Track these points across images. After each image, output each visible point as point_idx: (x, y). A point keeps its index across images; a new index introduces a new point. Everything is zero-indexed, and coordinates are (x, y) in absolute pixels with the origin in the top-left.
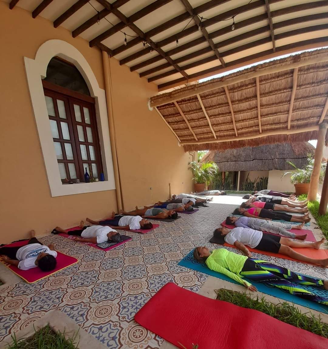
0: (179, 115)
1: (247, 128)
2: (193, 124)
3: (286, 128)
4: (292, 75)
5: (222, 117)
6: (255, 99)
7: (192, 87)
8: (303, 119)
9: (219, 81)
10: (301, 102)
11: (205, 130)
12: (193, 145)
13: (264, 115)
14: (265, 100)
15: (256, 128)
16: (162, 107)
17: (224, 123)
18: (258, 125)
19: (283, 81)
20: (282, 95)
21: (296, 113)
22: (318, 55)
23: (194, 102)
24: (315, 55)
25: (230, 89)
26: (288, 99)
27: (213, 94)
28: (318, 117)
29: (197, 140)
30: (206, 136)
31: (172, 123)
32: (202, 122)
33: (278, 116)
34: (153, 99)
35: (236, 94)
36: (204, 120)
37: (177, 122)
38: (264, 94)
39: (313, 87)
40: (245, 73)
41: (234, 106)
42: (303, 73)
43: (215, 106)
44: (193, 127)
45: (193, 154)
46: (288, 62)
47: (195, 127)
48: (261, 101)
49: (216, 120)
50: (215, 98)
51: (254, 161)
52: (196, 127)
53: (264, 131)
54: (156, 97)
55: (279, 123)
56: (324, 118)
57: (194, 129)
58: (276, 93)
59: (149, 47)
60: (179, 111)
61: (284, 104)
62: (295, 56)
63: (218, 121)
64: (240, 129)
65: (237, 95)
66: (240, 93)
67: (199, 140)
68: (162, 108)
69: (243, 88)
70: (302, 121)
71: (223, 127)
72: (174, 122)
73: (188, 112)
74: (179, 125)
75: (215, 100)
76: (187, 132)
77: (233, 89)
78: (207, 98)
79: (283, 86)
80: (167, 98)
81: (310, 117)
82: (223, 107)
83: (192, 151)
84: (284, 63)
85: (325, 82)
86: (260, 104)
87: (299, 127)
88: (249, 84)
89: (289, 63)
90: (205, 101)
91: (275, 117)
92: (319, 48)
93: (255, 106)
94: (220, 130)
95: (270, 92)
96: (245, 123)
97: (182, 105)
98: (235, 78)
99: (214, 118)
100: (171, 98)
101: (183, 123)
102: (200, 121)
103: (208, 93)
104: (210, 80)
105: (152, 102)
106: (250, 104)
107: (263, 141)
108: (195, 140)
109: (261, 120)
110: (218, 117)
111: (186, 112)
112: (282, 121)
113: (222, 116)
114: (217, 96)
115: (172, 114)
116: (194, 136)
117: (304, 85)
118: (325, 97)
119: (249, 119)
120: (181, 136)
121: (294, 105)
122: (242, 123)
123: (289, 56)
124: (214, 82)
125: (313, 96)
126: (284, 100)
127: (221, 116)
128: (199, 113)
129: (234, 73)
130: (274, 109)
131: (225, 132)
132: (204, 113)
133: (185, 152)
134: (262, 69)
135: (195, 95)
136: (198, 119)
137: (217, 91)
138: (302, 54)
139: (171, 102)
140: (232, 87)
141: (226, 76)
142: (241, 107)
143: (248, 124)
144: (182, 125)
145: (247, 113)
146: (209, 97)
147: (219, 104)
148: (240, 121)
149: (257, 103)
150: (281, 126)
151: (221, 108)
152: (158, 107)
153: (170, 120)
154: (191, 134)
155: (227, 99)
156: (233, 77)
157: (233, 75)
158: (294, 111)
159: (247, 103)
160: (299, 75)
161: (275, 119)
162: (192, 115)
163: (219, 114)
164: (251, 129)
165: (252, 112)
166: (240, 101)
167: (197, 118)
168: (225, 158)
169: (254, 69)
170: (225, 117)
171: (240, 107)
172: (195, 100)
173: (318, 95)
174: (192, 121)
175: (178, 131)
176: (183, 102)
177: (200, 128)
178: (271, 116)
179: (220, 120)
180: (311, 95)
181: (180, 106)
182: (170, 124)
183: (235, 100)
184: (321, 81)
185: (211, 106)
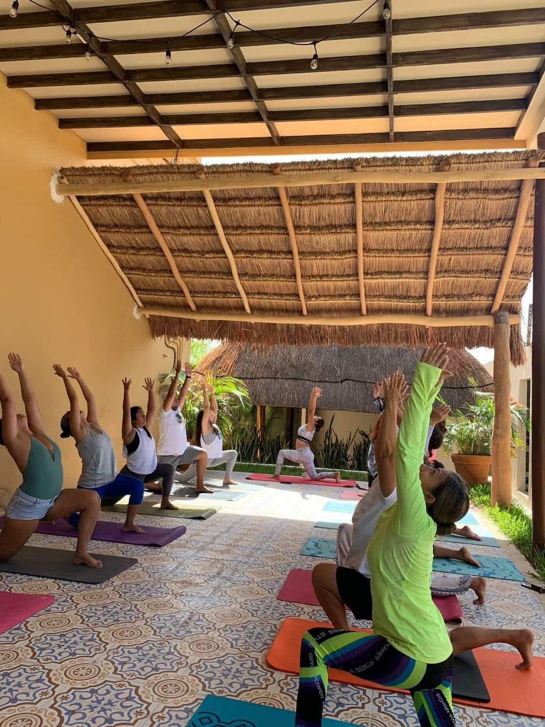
0: (144, 230)
1: (332, 296)
2: (187, 261)
3: (423, 312)
4: (432, 196)
5: (267, 258)
6: (350, 231)
7: (192, 170)
8: (459, 296)
9: (266, 172)
10: (453, 258)
11: (218, 283)
12: (180, 319)
13: (372, 274)
14: (376, 236)
15: (353, 302)
16: (94, 200)
17: (272, 275)
18: (358, 295)
19: (414, 204)
20: (413, 236)
21: (443, 279)
22: (486, 164)
23: (194, 206)
24: (481, 164)
25: (292, 197)
26: (426, 245)
27: (249, 198)
28: (489, 296)
29: (193, 307)
30: (220, 300)
31: (119, 247)
32: (211, 261)
33: (404, 280)
34: (69, 173)
35: (306, 210)
36: (220, 258)
37: (138, 249)
38: (371, 223)
39: (476, 230)
40: (329, 168)
41: (301, 237)
42: (456, 197)
43: (250, 228)
44: (185, 269)
45: (175, 347)
46: (423, 167)
47: (190, 271)
48: (364, 237)
49: (252, 265)
50: (252, 209)
51: (344, 383)
52: (194, 271)
53: (372, 311)
54: (78, 169)
55: (407, 297)
56: (503, 300)
57: (187, 275)
58: (399, 227)
59: (83, 43)
60: (146, 222)
61: (417, 255)
62: (438, 157)
63: (258, 266)
64: (314, 296)
65: (310, 213)
66: (315, 209)
67: (201, 308)
68: (93, 202)
69: (324, 201)
70: (456, 299)
71: (270, 284)
72: (127, 248)
73: (174, 228)
74: (140, 257)
75: (252, 213)
76: (164, 281)
77: (298, 197)
78: (230, 203)
79: (412, 217)
80: (114, 181)
81: (473, 293)
82: (271, 234)
83: (175, 335)
84: (417, 167)
85: (499, 224)
86: (364, 244)
87: (451, 313)
88: (339, 195)
89: (425, 168)
90: (225, 212)
91: (397, 280)
92: (488, 151)
93: (350, 248)
94: (261, 291)
95: (386, 223)
96: (325, 283)
97: (157, 208)
98: (305, 173)
99: (247, 257)
100: (125, 181)
101: (155, 255)
102: (206, 257)
103: (233, 194)
104: (241, 162)
105: (65, 180)
106: (338, 241)
107: (367, 334)
108: (189, 307)
109: (365, 283)
110: (258, 258)
111: (169, 227)
112: (412, 294)
113: (269, 256)
114: (258, 205)
115: (124, 225)
116: (185, 296)
117: (458, 222)
118: (500, 254)
119: (337, 276)
120: (145, 290)
121: (438, 260)
122: (320, 283)
123: (426, 155)
124: (252, 171)
125: (477, 248)
126: (417, 247)
127: (265, 256)
128: (205, 238)
129: (304, 163)
130: (394, 260)
131: (275, 297)
132: (219, 240)
133: (154, 337)
134: (368, 169)
135: (198, 189)
136: (203, 253)
137: (260, 193)
138: (453, 156)
139: (124, 193)
140: (296, 193)
141: (284, 165)
142: (317, 243)
143: (332, 288)
144: (152, 258)
145: (333, 261)
146: (237, 203)
147: (262, 227)
148: (313, 276)
149: (355, 240)
150: (411, 304)
151: (266, 237)
152: (79, 198)
153: (115, 238)
154: (176, 289)
155: (284, 217)
156: (300, 170)
157: (300, 167)
158: (439, 276)
159: (333, 238)
160: (446, 198)
161: (398, 286)
162: (185, 238)
163: (261, 251)
164: (340, 302)
165: (345, 261)
166: (316, 228)
167: (198, 249)
168: (268, 366)
169: (351, 165)
170: (276, 261)
171: (314, 244)
172: (198, 202)
173: (487, 248)
174: (183, 255)
175: (136, 272)
176: (161, 201)
177: (205, 276)
178: (388, 277)
179: (261, 264)
180: (472, 245)
181: (152, 208)
182: (115, 250)
183: (303, 224)
184: (491, 221)
185: (241, 227)
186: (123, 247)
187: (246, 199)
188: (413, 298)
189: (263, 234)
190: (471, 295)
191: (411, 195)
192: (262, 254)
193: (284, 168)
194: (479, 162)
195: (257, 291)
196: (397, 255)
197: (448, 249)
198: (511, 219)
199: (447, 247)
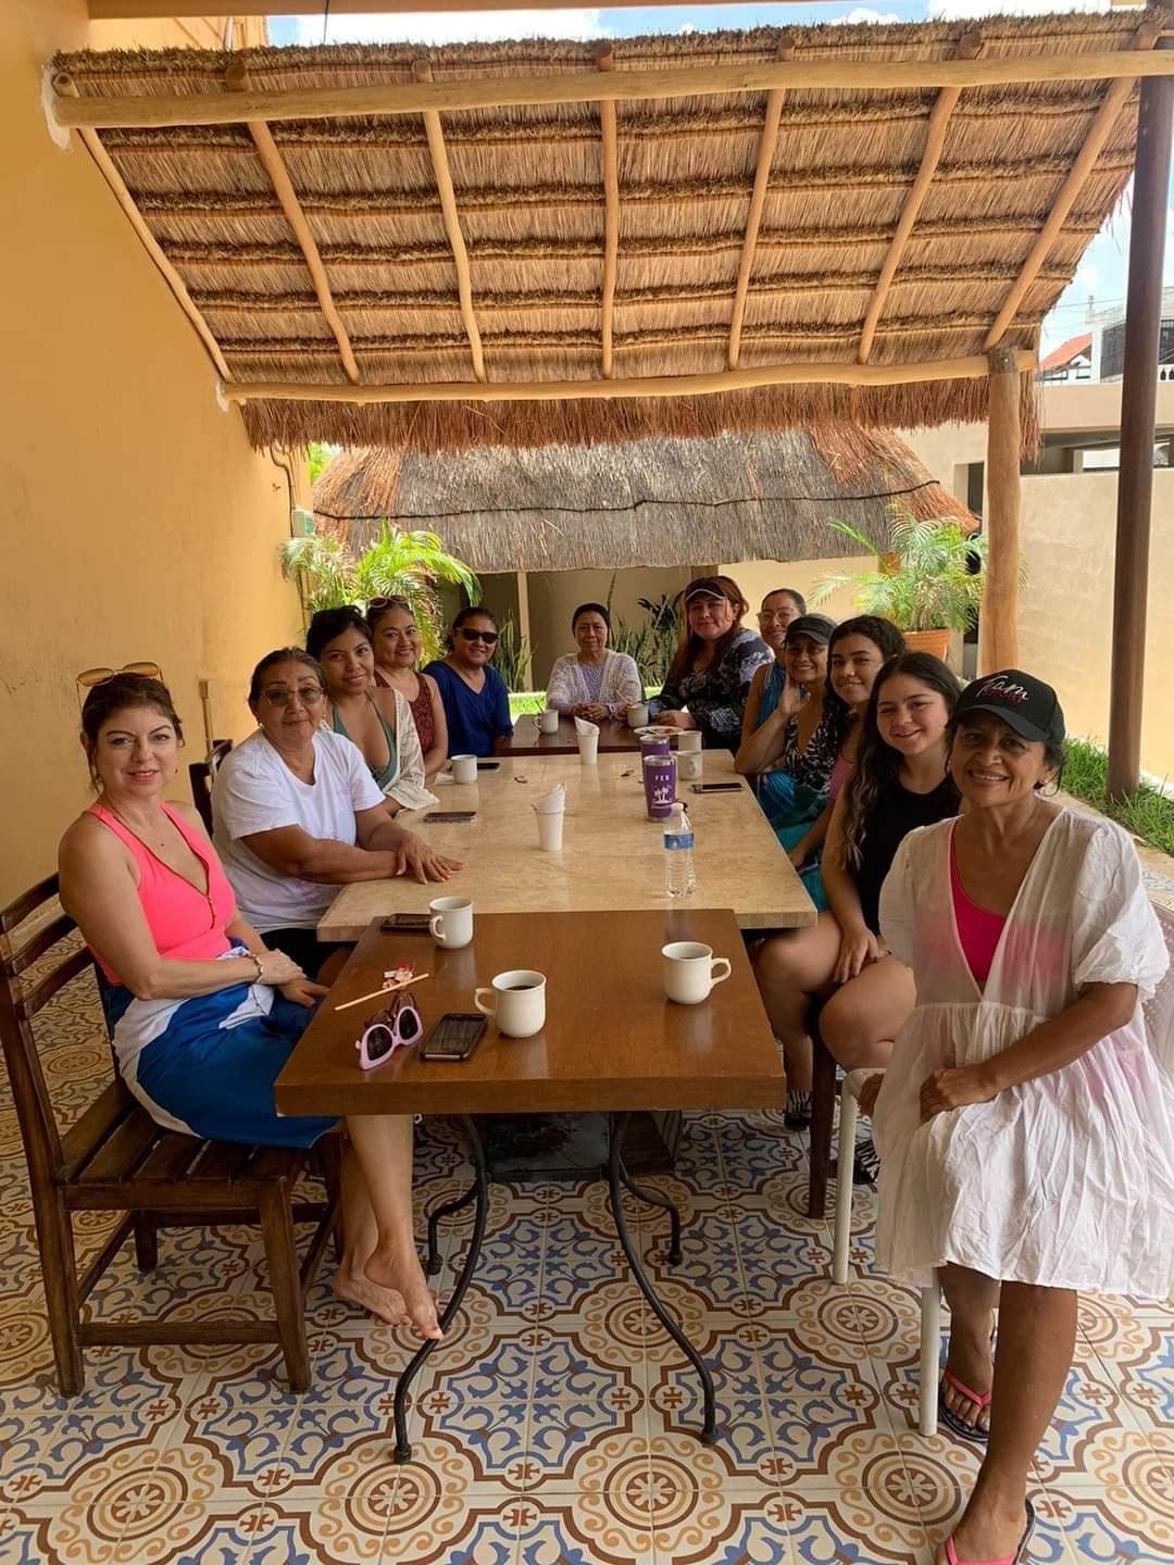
0: (263, 203)
1: (669, 332)
2: (353, 275)
3: (851, 355)
4: (925, 110)
5: (545, 256)
6: (740, 192)
7: (399, 57)
8: (927, 319)
10: (933, 240)
11: (421, 322)
12: (320, 403)
13: (765, 281)
14: (788, 201)
15: (712, 342)
16: (140, 136)
17: (551, 293)
18: (728, 327)
19: (882, 129)
20: (864, 199)
21: (903, 286)
22: (1051, 41)
23: (391, 143)
24: (1039, 40)
25: (629, 118)
26: (887, 217)
27: (524, 123)
28: (982, 315)
29: (354, 373)
30: (417, 354)
31: (189, 245)
32: (411, 272)
33: (826, 291)
34: (81, 66)
35: (651, 147)
36: (433, 260)
37: (233, 248)
38: (785, 172)
39: (992, 182)
40: (719, 52)
41: (627, 209)
42: (973, 111)
43: (516, 189)
44: (347, 290)
46: (923, 48)
47: (356, 294)
48: (767, 205)
49: (505, 272)
50: (529, 147)
52: (366, 293)
53: (747, 360)
54: (104, 56)
55: (825, 326)
56: (1010, 323)
57: (349, 303)
58: (842, 179)
60: (270, 182)
61: (864, 237)
63: (519, 277)
64: (629, 334)
65: (657, 156)
66: (670, 145)
68: (135, 139)
69: (695, 126)
70: (920, 326)
71: (539, 313)
72: (208, 247)
73: (334, 196)
74: (238, 269)
75: (524, 160)
76: (291, 321)
77: (637, 120)
78: (477, 136)
79: (874, 155)
80: (196, 88)
81: (954, 312)
82: (563, 202)
84: (909, 49)
85: (1041, 168)
86: (763, 219)
88: (729, 112)
89: (923, 52)
90: (465, 156)
91: (811, 293)
93: (733, 228)
94: (514, 330)
95: (818, 172)
96: (661, 306)
97: (297, 151)
98: (665, 63)
99: (497, 256)
100: (230, 89)
101: (277, 261)
102: (403, 262)
103: (490, 115)
105: (70, 86)
106: (706, 214)
108: (345, 373)
109: (747, 302)
110: (524, 257)
111: (320, 195)
112: (836, 318)
113: (549, 251)
114: (544, 138)
115: (210, 195)
116: (337, 351)
117: (962, 166)
118: (1029, 230)
119: (691, 288)
120: (239, 341)
121: (907, 248)
122: (648, 308)
124: (546, 60)
125: (985, 219)
126: (867, 220)
127: (540, 251)
128: (407, 218)
130: (813, 256)
131: (545, 341)
132: (443, 220)
133: (252, 449)
134: (805, 55)
136: (395, 251)
138: (987, 22)
140: (634, 109)
141: (619, 44)
142: (661, 219)
143: (673, 316)
144: (269, 268)
145: (688, 258)
146: (498, 135)
147: (543, 187)
148: (639, 292)
149: (747, 212)
150: (831, 340)
151: (550, 210)
152: (105, 135)
153: (182, 226)
154: (321, 335)
156: (655, 56)
157: (656, 50)
158: (902, 278)
159: (698, 207)
160: (954, 115)
161: (811, 305)
162: (357, 220)
163: (531, 241)
164: (684, 344)
165: (714, 256)
166: (663, 187)
167: (384, 242)
169: (773, 44)
170: (563, 262)
171: (654, 222)
172: (405, 133)
173: (1006, 217)
174: (347, 257)
175: (225, 303)
176: (313, 133)
177: (392, 302)
178: (796, 285)
179: (527, 271)
180: (976, 213)
181: (287, 150)
182: (176, 252)
183: (637, 177)
184: (1029, 161)
185: (493, 188)
186: (198, 245)
187: (518, 124)
188: (836, 327)
189: (543, 202)
190: (950, 315)
191: (882, 109)
192: (535, 247)
193: (619, 53)
194: (1037, 36)
195: (503, 330)
196: (825, 240)
197: (927, 223)
198: (1068, 155)
199: (927, 219)
